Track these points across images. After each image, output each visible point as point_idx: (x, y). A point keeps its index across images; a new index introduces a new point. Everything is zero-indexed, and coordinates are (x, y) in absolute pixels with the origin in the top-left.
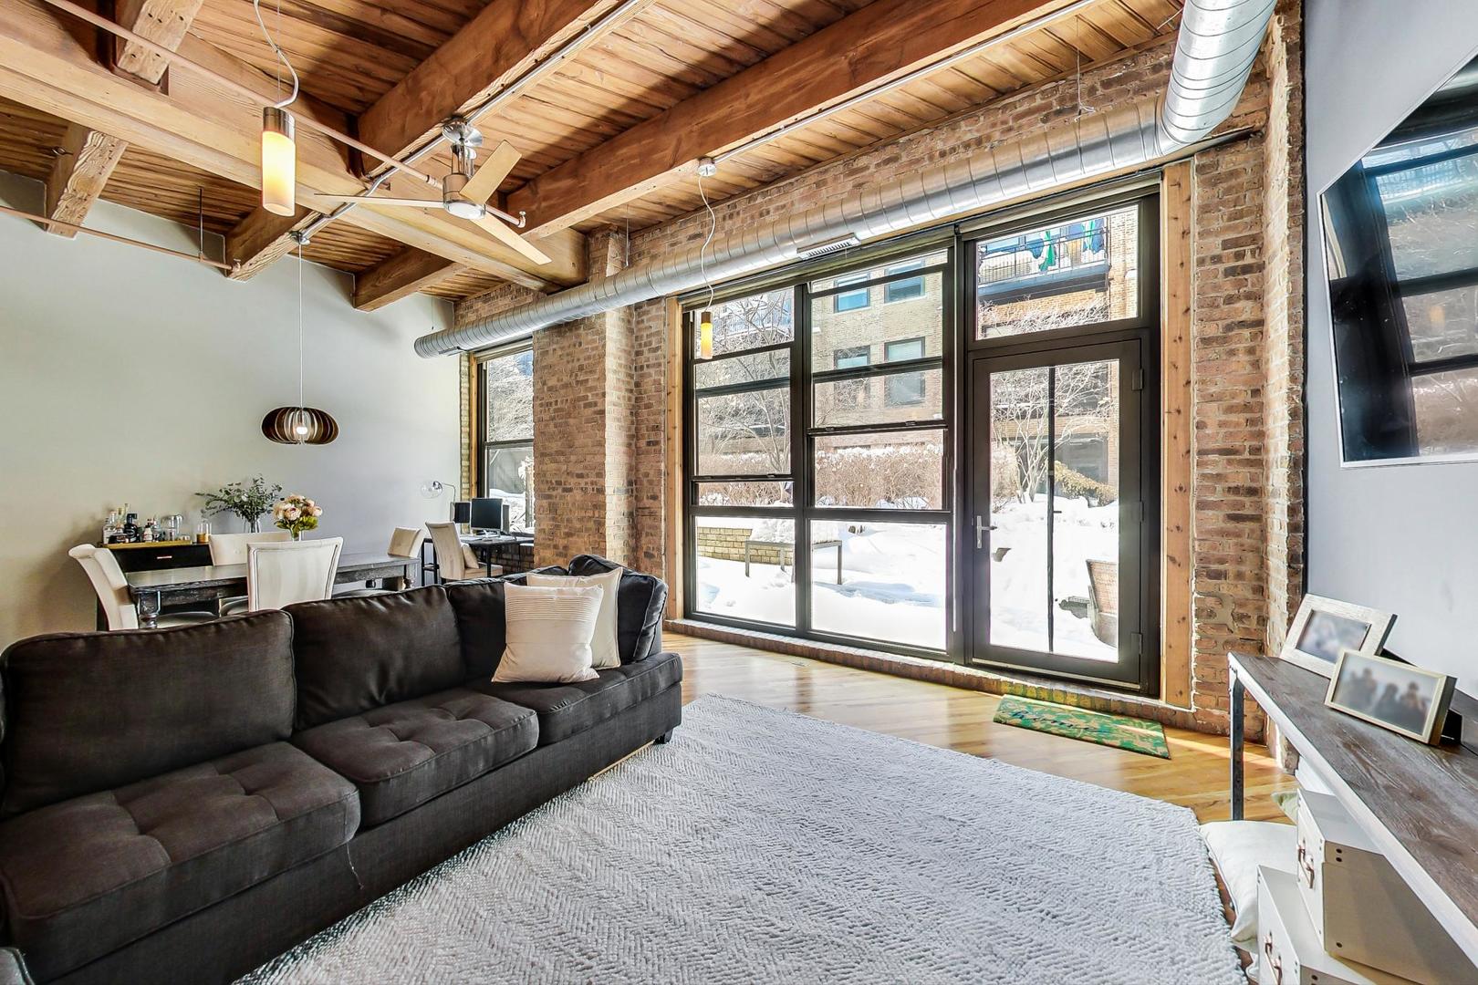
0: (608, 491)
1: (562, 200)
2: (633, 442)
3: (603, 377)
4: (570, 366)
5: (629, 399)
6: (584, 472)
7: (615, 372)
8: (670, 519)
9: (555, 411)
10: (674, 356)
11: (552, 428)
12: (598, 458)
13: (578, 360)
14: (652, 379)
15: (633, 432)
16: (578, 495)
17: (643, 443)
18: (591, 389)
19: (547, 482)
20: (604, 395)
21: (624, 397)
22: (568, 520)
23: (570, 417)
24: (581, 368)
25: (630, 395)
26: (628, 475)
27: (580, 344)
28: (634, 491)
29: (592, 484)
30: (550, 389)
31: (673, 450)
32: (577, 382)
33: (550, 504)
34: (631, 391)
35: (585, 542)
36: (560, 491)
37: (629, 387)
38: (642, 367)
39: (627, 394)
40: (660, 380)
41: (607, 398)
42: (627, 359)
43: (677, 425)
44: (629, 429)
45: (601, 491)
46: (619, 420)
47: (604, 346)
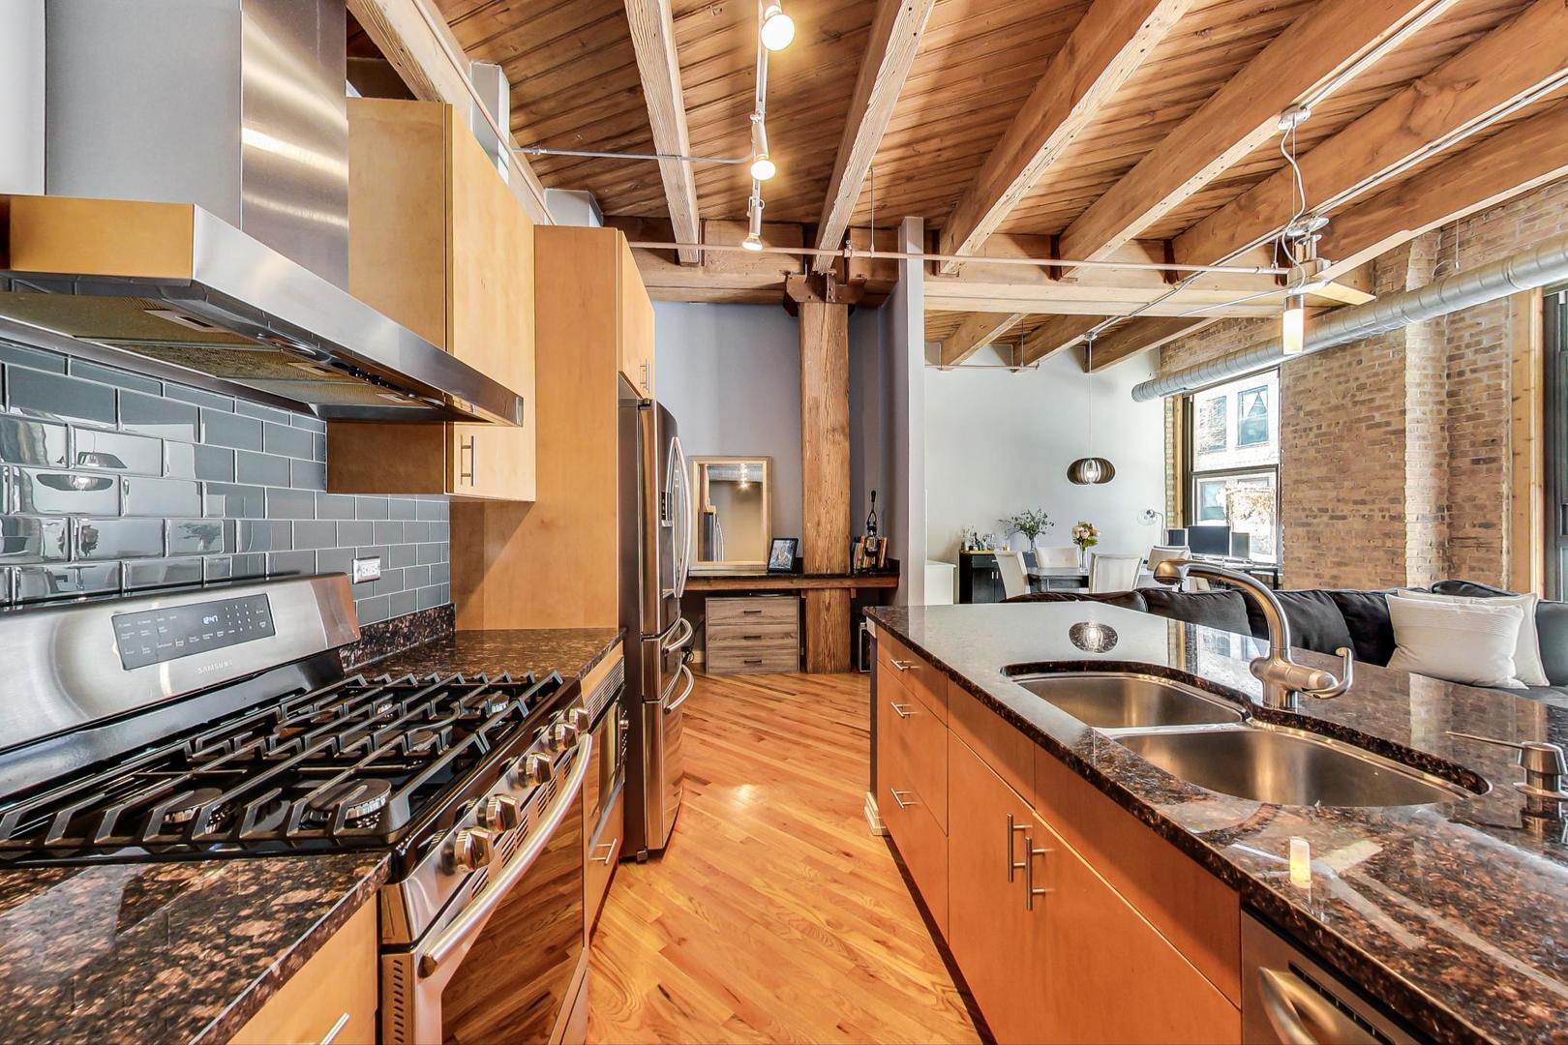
0: (1410, 518)
1: (1373, 232)
2: (1445, 462)
3: (1402, 392)
4: (1342, 387)
5: (1439, 412)
6: (1368, 498)
7: (1419, 385)
8: (1520, 550)
9: (1317, 436)
10: (1529, 352)
11: (1312, 452)
12: (1392, 484)
13: (1357, 379)
14: (1483, 384)
15: (1445, 448)
16: (1357, 524)
17: (1464, 463)
18: (1379, 408)
19: (1304, 510)
20: (1403, 412)
21: (1431, 411)
22: (1338, 549)
23: (1342, 441)
24: (1361, 388)
25: (1439, 407)
26: (1437, 500)
27: (1360, 362)
28: (1447, 518)
29: (1381, 510)
30: (1309, 414)
31: (1527, 468)
32: (1355, 403)
33: (1308, 532)
34: (1442, 403)
35: (1369, 574)
36: (1325, 518)
37: (1438, 399)
38: (1461, 374)
39: (1436, 408)
40: (1500, 385)
41: (1408, 417)
42: (1434, 368)
43: (1533, 435)
44: (1440, 447)
45: (1400, 518)
46: (1424, 438)
47: (1404, 359)
